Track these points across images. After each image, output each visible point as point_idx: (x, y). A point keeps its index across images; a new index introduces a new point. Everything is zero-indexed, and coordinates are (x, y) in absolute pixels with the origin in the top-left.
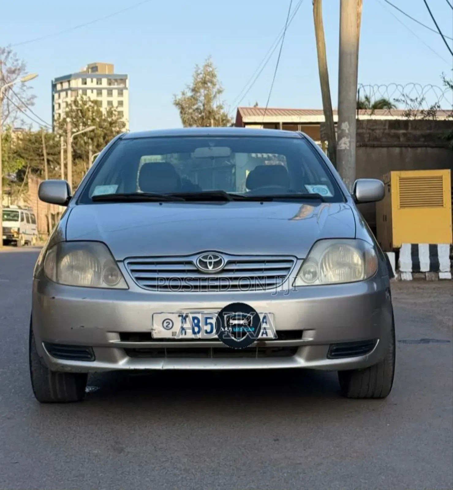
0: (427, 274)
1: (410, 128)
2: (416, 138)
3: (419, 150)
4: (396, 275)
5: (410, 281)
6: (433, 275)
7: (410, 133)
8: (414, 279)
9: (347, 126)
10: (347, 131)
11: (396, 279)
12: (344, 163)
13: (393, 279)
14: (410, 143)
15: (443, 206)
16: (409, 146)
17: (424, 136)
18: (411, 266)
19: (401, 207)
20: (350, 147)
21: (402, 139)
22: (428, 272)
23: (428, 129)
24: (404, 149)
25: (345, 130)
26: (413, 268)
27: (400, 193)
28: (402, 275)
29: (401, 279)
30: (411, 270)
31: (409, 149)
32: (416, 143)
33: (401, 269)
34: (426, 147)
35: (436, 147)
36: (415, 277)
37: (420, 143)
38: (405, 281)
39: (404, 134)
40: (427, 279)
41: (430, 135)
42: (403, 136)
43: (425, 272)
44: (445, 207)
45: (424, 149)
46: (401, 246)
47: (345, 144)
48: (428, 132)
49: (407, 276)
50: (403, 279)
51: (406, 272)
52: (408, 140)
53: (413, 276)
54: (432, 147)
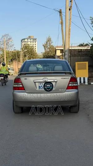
9: (66, 53)
15: (86, 69)
19: (78, 70)
22: (83, 83)
31: (82, 57)
34: (85, 56)
36: (80, 84)
42: (81, 54)
47: (66, 56)
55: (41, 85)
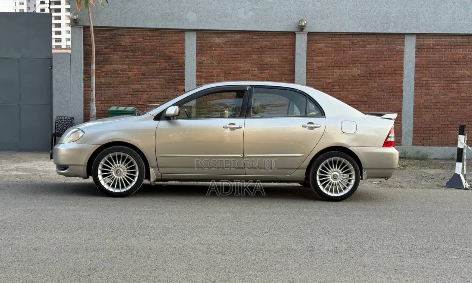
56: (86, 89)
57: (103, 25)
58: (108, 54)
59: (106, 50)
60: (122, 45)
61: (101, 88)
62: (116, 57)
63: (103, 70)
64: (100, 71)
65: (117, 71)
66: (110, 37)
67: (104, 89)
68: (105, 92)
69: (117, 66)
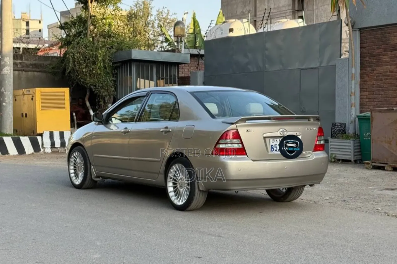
0: (59, 149)
1: (24, 59)
2: (27, 66)
3: (30, 73)
4: (42, 150)
5: (51, 153)
6: (62, 149)
7: (24, 63)
8: (53, 152)
9: (8, 60)
10: (8, 63)
11: (43, 152)
12: (6, 82)
13: (40, 152)
14: (24, 68)
15: (65, 109)
16: (24, 71)
17: (31, 65)
18: (50, 144)
19: (41, 109)
20: (10, 72)
21: (19, 66)
22: (60, 147)
23: (34, 61)
24: (20, 72)
25: (7, 62)
26: (51, 145)
27: (41, 101)
28: (45, 149)
29: (45, 152)
30: (50, 147)
31: (24, 72)
32: (28, 69)
33: (44, 146)
34: (34, 71)
35: (40, 72)
36: (52, 150)
37: (30, 69)
38: (47, 153)
39: (20, 63)
40: (60, 151)
41: (35, 64)
42: (20, 64)
43: (57, 148)
44: (66, 110)
45: (33, 72)
46: (44, 132)
47: (7, 70)
48: (34, 62)
49: (48, 150)
50: (46, 152)
51: (47, 148)
52: (23, 66)
53: (51, 150)
54: (37, 72)
55: (275, 143)
56: (362, 93)
57: (373, 25)
58: (380, 55)
59: (377, 51)
60: (391, 43)
61: (374, 91)
62: (385, 57)
63: (375, 72)
64: (373, 73)
65: (387, 72)
66: (381, 36)
67: (375, 93)
68: (377, 95)
69: (387, 67)
